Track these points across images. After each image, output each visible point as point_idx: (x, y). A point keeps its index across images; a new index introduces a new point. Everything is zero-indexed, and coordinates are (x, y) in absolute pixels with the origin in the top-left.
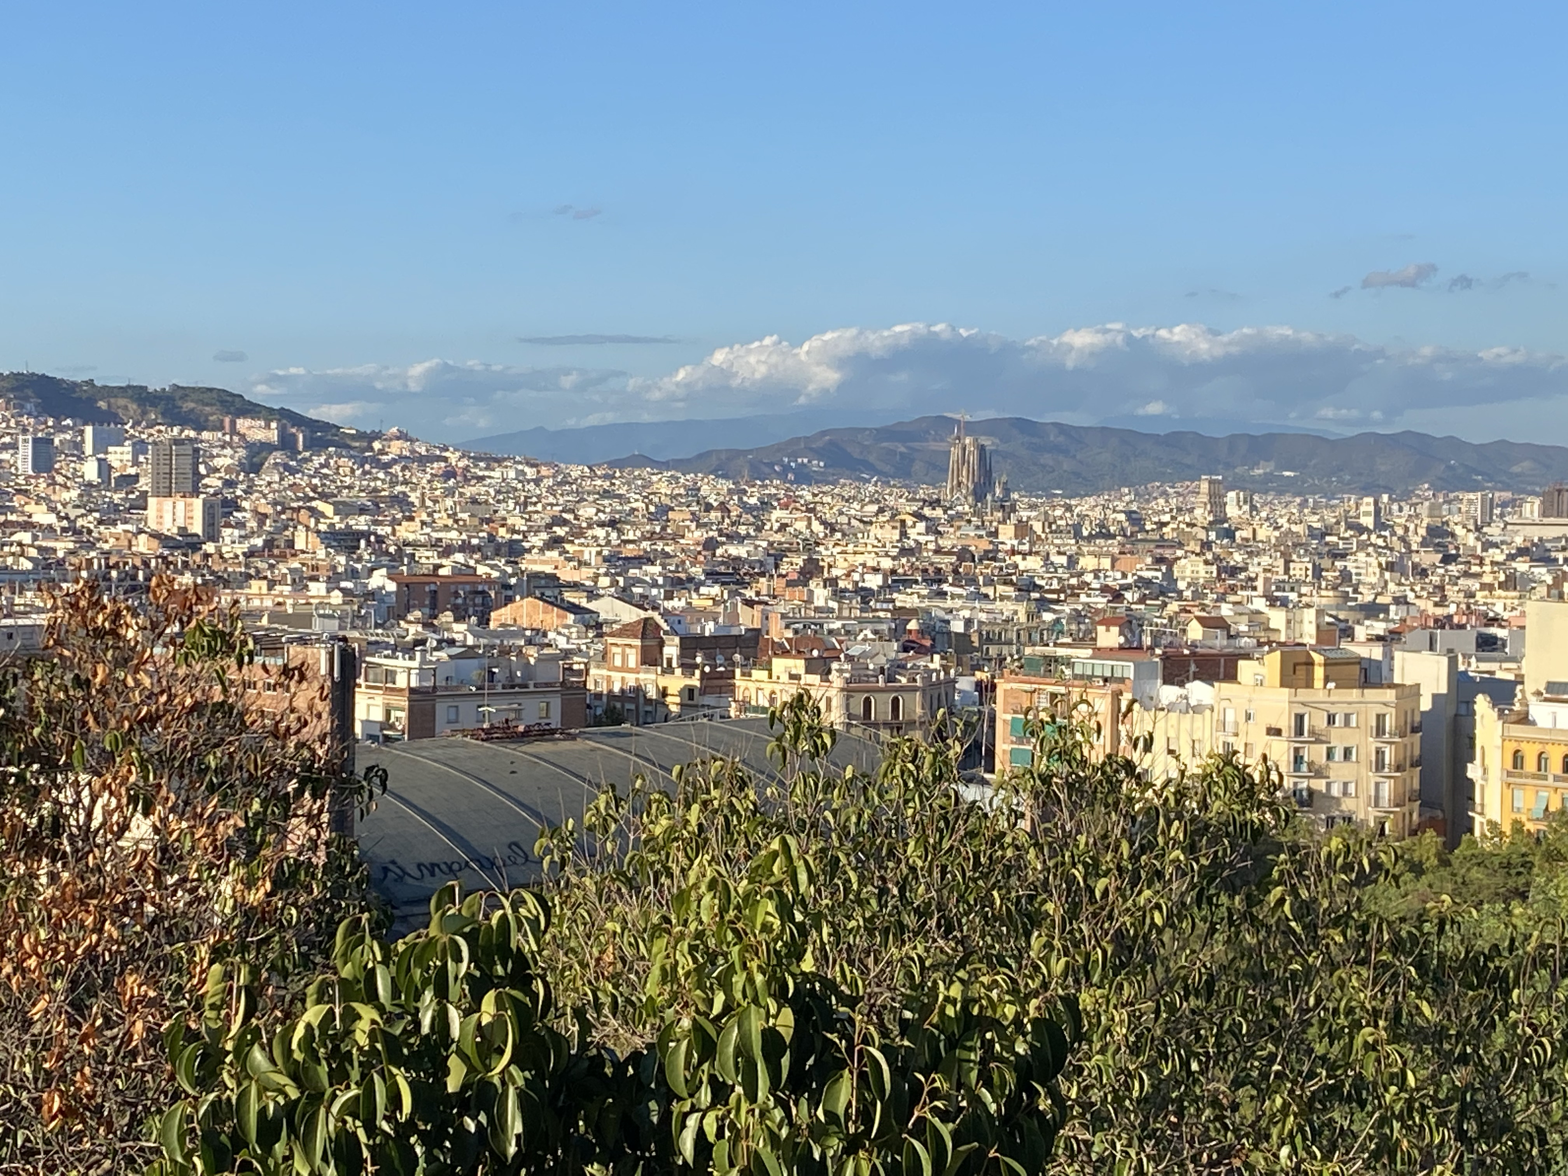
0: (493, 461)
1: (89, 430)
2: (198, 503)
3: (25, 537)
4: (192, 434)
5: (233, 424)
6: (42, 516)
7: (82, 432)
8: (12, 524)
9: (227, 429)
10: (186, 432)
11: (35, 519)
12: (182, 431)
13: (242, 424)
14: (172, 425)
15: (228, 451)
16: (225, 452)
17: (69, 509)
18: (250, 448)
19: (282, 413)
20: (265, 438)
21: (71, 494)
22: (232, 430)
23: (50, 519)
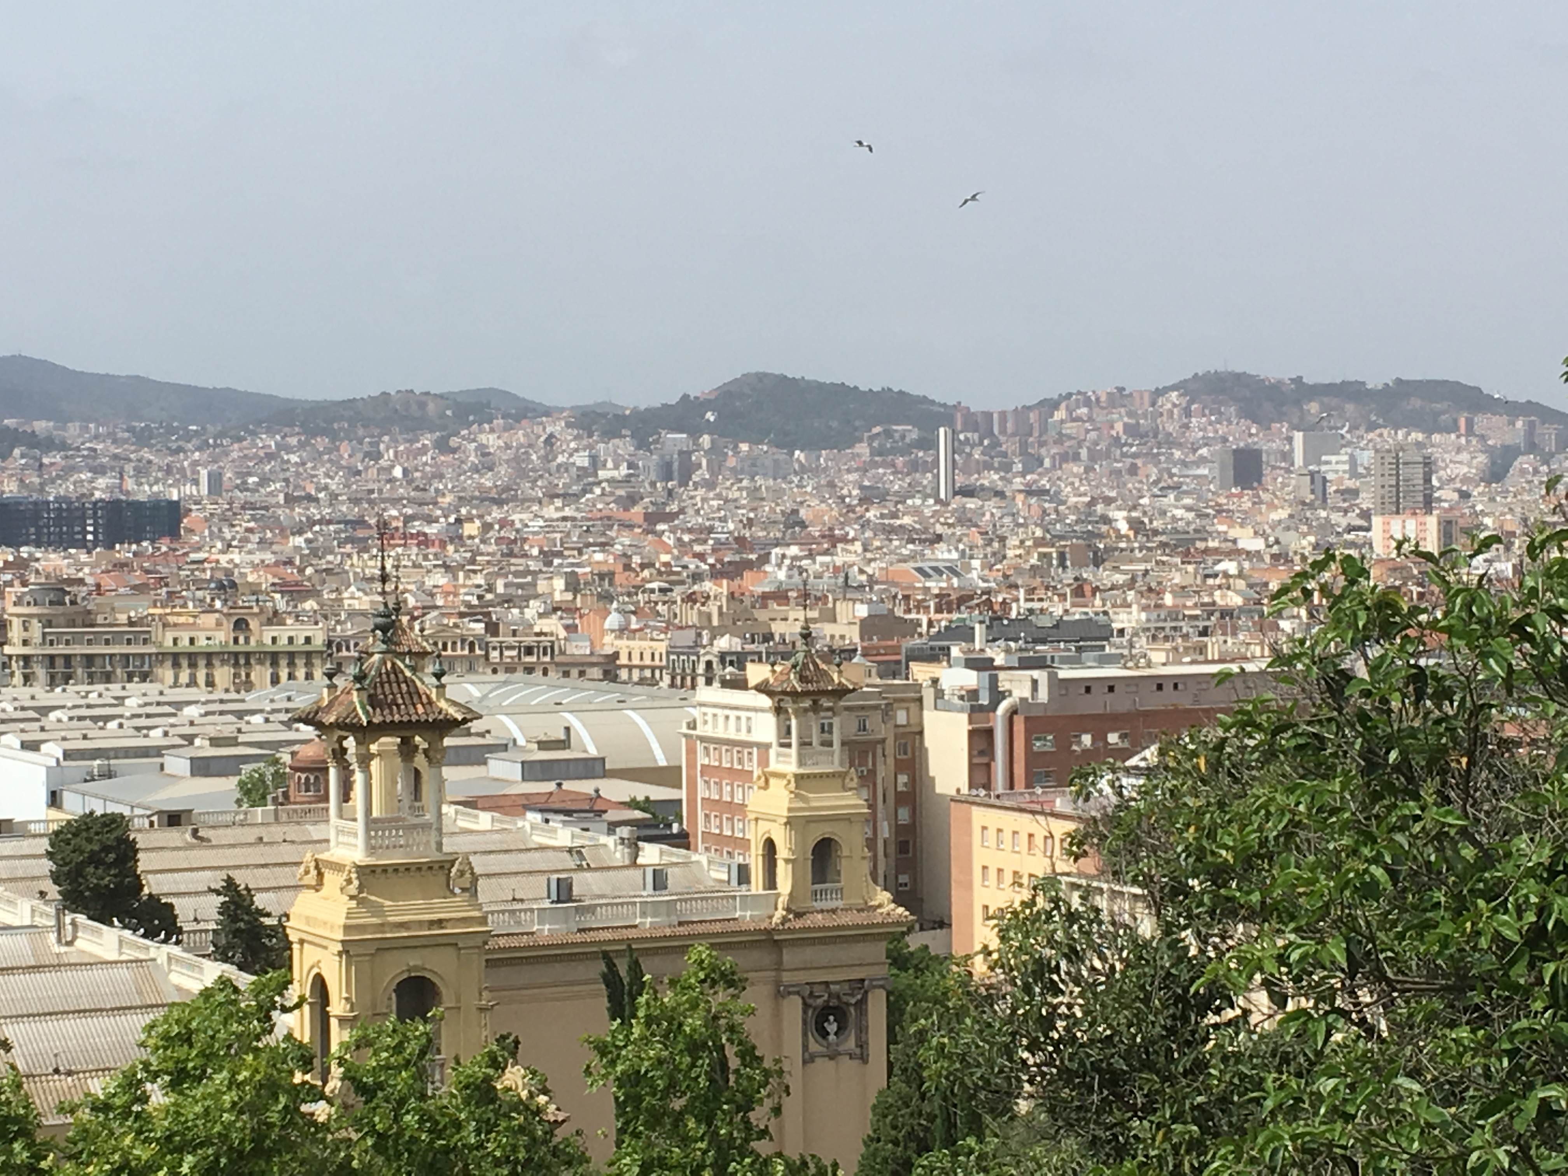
1: (1298, 437)
2: (1432, 522)
3: (1231, 567)
4: (1420, 437)
5: (1470, 424)
6: (1249, 542)
7: (1290, 440)
8: (1216, 551)
9: (1463, 430)
10: (1413, 435)
11: (1241, 545)
12: (1408, 434)
13: (1482, 421)
14: (1396, 428)
15: (1464, 456)
16: (1459, 458)
17: (1279, 532)
18: (1489, 451)
19: (1530, 408)
20: (1509, 440)
21: (1282, 514)
22: (1470, 431)
23: (1258, 544)
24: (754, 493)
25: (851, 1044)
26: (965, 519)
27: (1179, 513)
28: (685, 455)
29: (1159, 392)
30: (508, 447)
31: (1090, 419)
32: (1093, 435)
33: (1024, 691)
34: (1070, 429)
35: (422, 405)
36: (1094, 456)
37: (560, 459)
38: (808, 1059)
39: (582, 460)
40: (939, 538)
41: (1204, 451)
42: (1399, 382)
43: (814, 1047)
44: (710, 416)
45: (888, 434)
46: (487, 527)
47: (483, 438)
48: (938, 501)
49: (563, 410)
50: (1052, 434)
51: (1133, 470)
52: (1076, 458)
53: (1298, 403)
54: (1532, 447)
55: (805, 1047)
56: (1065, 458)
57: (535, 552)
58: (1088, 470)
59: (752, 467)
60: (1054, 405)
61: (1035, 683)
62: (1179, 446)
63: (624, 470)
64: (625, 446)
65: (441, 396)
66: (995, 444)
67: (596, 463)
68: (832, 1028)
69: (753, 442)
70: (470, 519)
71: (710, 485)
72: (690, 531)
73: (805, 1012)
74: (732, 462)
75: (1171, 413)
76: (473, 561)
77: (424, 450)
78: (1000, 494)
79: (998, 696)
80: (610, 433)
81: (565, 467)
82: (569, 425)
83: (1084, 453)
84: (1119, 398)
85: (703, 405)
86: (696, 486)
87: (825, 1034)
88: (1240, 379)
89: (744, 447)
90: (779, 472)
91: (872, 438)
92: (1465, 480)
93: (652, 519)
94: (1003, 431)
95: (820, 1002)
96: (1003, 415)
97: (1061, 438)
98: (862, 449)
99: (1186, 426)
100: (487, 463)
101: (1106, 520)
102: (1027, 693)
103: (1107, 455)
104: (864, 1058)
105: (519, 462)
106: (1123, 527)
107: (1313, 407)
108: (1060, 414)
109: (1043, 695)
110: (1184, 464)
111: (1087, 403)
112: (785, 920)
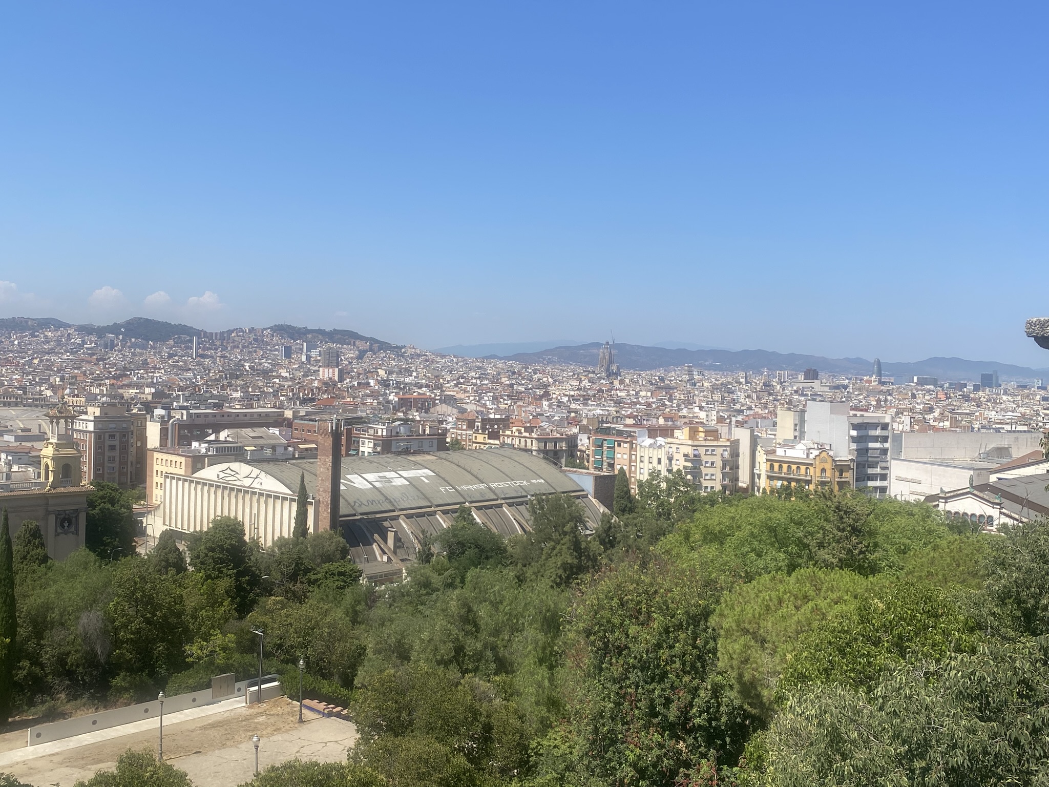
0: (443, 357)
1: (305, 344)
2: (337, 370)
4: (340, 346)
5: (354, 342)
6: (284, 373)
7: (303, 345)
8: (273, 376)
9: (352, 344)
10: (338, 345)
13: (357, 342)
14: (333, 343)
15: (352, 352)
16: (350, 352)
17: (294, 372)
18: (359, 351)
19: (371, 339)
20: (365, 348)
21: (296, 366)
22: (354, 345)
23: (287, 375)
24: (134, 354)
25: (73, 529)
26: (199, 364)
27: (266, 364)
28: (112, 341)
29: (265, 329)
30: (55, 336)
31: (243, 337)
32: (243, 341)
33: (178, 416)
34: (236, 339)
35: (26, 322)
36: (244, 347)
37: (72, 341)
38: (57, 534)
39: (79, 341)
40: (190, 369)
41: (277, 347)
42: (335, 330)
43: (59, 530)
44: (123, 330)
45: (179, 338)
46: (41, 361)
47: (46, 333)
48: (192, 358)
49: (74, 325)
50: (231, 340)
51: (255, 352)
52: (238, 347)
53: (305, 334)
54: (371, 350)
55: (56, 531)
56: (235, 347)
57: (56, 369)
58: (241, 351)
59: (134, 346)
60: (232, 331)
61: (182, 414)
62: (269, 345)
63: (93, 345)
64: (94, 338)
65: (34, 320)
66: (213, 342)
67: (84, 342)
68: (66, 524)
69: (136, 338)
70: (36, 358)
71: (120, 351)
72: (110, 364)
73: (56, 520)
74: (129, 344)
75: (267, 336)
76: (34, 371)
77: (26, 336)
78: (212, 357)
79: (170, 417)
80: (90, 334)
81: (74, 343)
82: (75, 330)
83: (240, 346)
84: (252, 330)
85: (121, 326)
86: (115, 351)
87: (64, 527)
88: (289, 327)
89: (133, 340)
90: (144, 347)
91: (174, 339)
92: (352, 358)
93: (98, 360)
94: (216, 338)
95: (62, 516)
96: (216, 333)
97: (234, 341)
98: (171, 342)
99: (272, 340)
100: (47, 341)
101: (243, 366)
102: (180, 417)
103: (248, 347)
104: (77, 534)
105: (59, 343)
106: (247, 368)
107: (310, 336)
108: (233, 335)
109: (185, 418)
110: (271, 351)
111: (243, 331)
112: (49, 490)
